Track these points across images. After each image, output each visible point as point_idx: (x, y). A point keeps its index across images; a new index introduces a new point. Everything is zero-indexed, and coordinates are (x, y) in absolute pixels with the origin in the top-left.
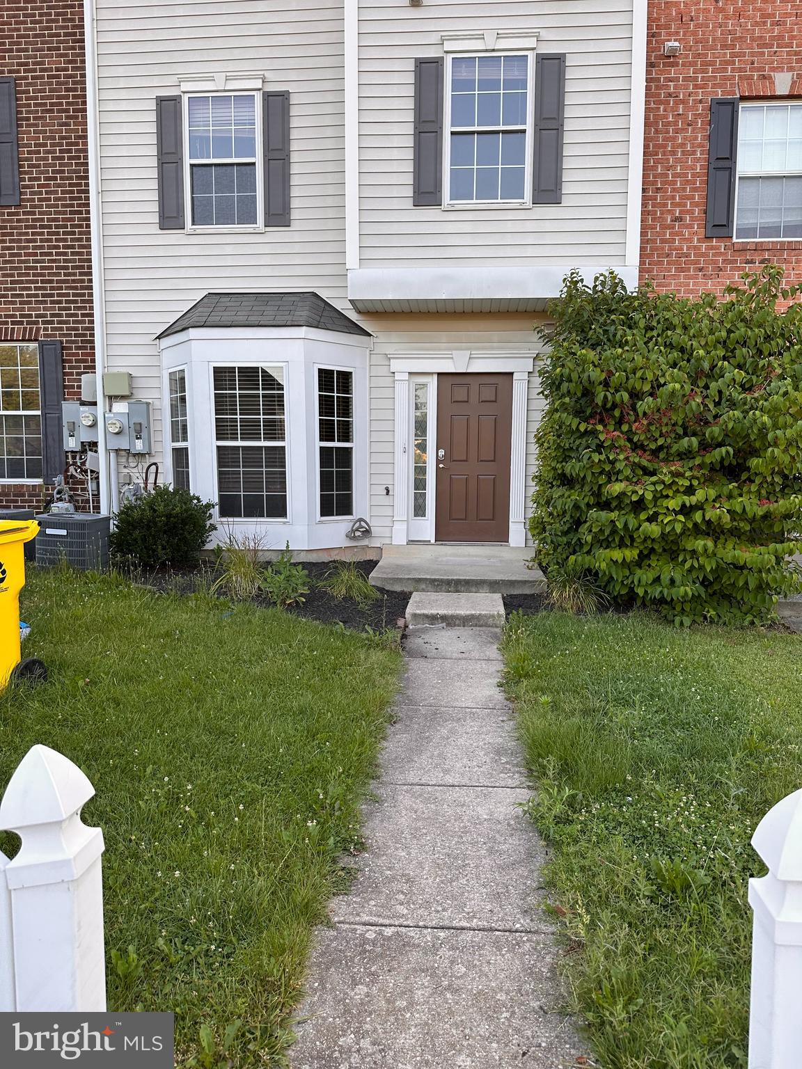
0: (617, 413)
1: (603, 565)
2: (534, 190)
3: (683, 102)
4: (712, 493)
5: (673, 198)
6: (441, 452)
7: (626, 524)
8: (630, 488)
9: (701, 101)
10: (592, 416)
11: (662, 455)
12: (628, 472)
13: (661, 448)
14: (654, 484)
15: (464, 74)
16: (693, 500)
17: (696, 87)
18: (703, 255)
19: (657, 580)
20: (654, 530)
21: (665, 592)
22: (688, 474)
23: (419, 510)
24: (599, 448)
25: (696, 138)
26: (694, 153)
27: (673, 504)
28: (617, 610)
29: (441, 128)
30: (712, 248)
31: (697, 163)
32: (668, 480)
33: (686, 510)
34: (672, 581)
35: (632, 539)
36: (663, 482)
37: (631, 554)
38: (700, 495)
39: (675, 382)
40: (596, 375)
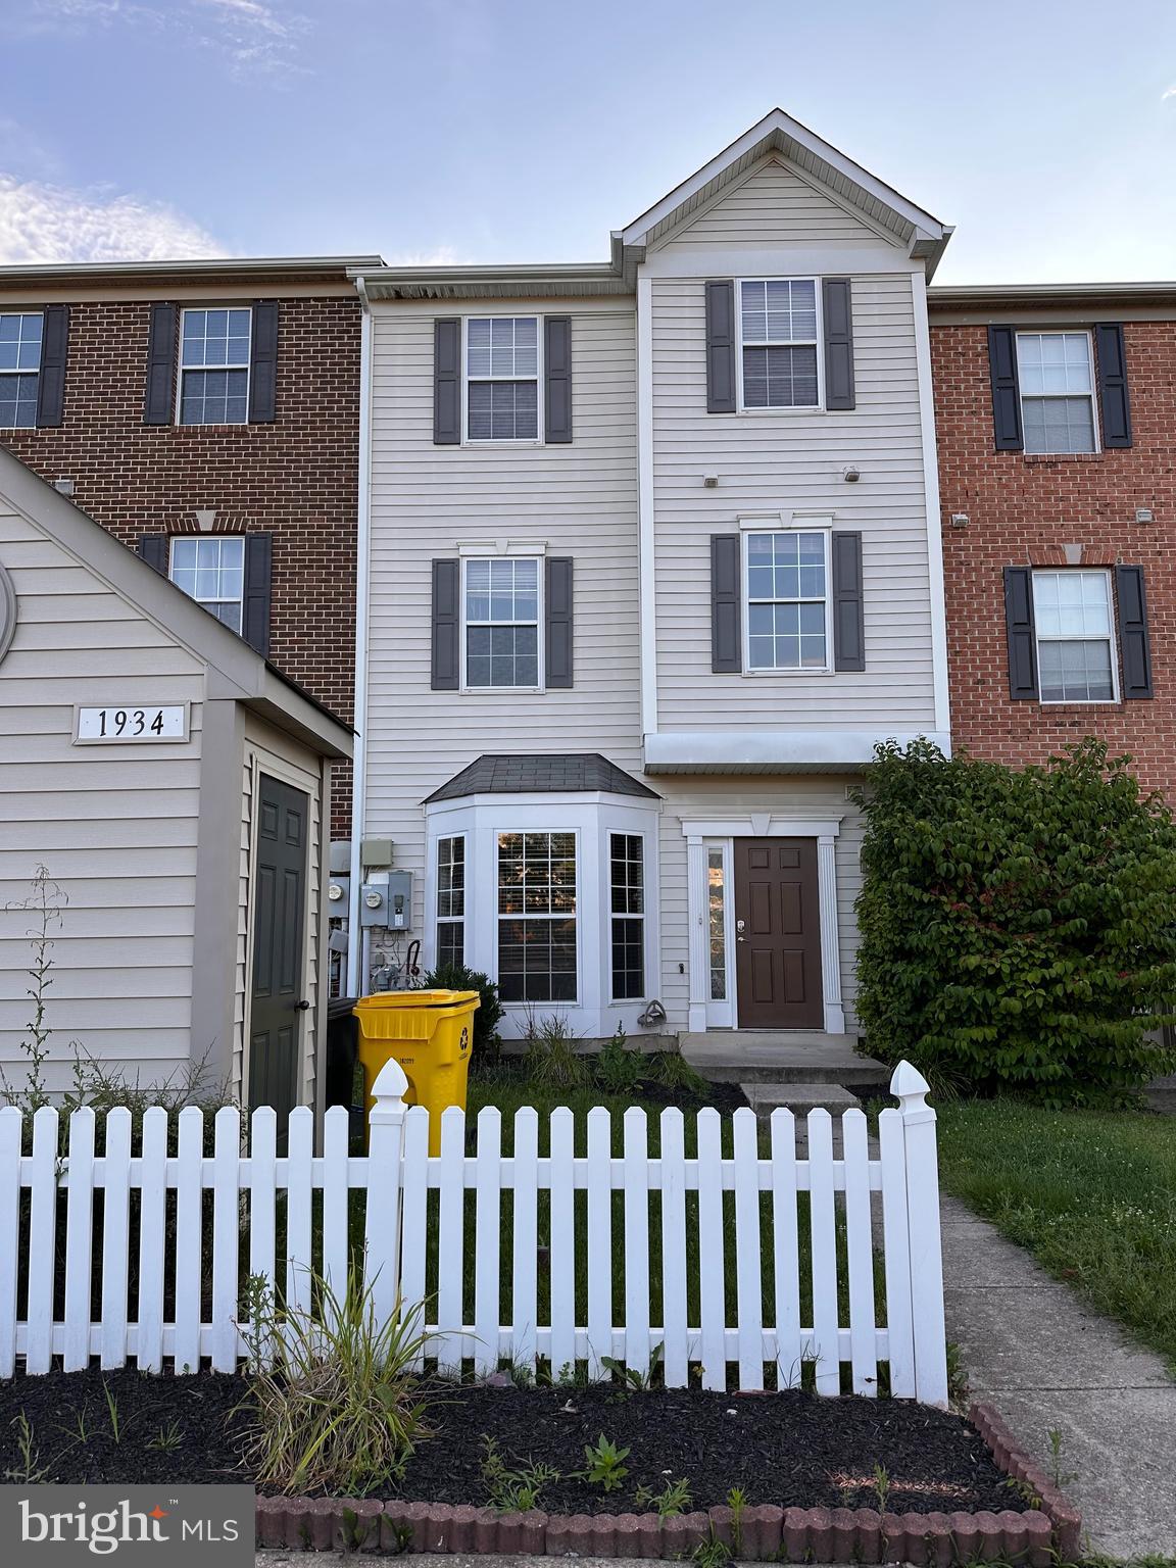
0: (960, 884)
1: (964, 1045)
2: (836, 658)
3: (974, 569)
4: (1070, 966)
5: (974, 661)
6: (741, 924)
7: (985, 1000)
8: (986, 961)
9: (993, 569)
10: (932, 886)
11: (1011, 928)
12: (980, 945)
13: (1008, 921)
14: (1009, 956)
15: (760, 549)
16: (1053, 972)
17: (986, 556)
18: (1010, 717)
19: (1021, 1060)
20: (1015, 1005)
21: (1033, 1070)
22: (1043, 946)
23: (718, 993)
24: (945, 919)
25: (992, 604)
26: (991, 618)
27: (1031, 977)
28: (981, 1096)
29: (739, 599)
30: (1019, 710)
31: (995, 627)
32: (1023, 952)
33: (1046, 984)
34: (1039, 1059)
35: (990, 1017)
36: (1018, 955)
37: (990, 1033)
38: (1057, 968)
39: (1022, 856)
40: (937, 846)
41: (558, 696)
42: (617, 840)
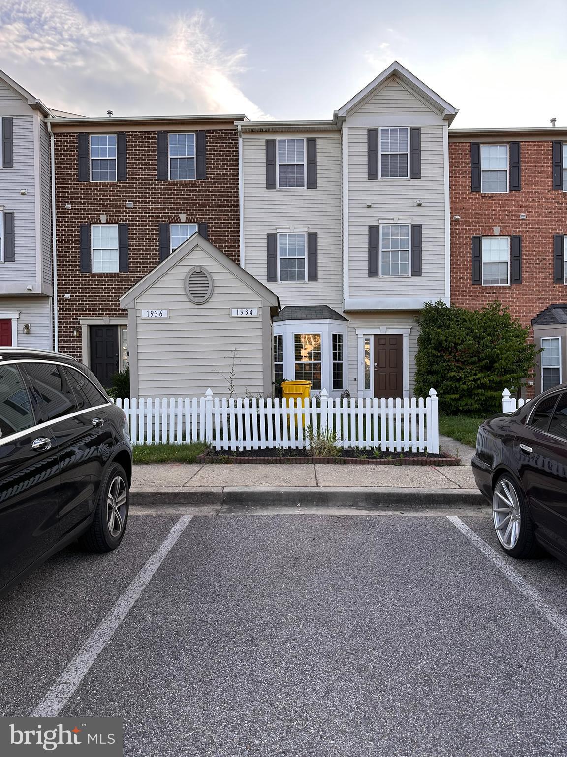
0: (450, 350)
1: (449, 400)
2: (412, 271)
3: (462, 237)
4: (483, 375)
5: (460, 270)
6: (376, 364)
7: (456, 385)
8: (457, 374)
9: (468, 237)
10: (441, 350)
11: (465, 363)
12: (455, 369)
13: (465, 361)
14: (464, 372)
15: (386, 231)
16: (477, 377)
17: (466, 231)
18: (471, 291)
19: (466, 404)
20: (465, 387)
21: (470, 407)
22: (475, 369)
23: (367, 386)
24: (445, 361)
25: (467, 249)
26: (466, 255)
27: (470, 379)
28: (453, 415)
29: (378, 250)
30: (475, 288)
31: (468, 258)
32: (469, 371)
33: (475, 380)
34: (472, 403)
35: (457, 391)
36: (467, 372)
37: (457, 396)
38: (479, 375)
39: (470, 340)
40: (443, 338)
41: (313, 284)
42: (334, 336)
